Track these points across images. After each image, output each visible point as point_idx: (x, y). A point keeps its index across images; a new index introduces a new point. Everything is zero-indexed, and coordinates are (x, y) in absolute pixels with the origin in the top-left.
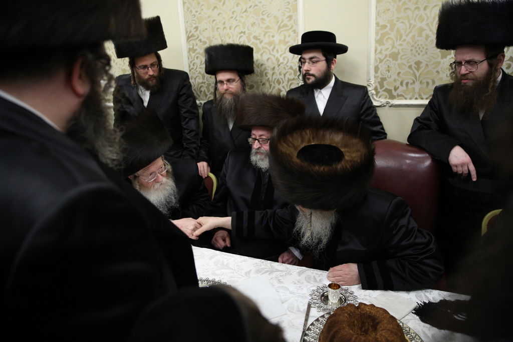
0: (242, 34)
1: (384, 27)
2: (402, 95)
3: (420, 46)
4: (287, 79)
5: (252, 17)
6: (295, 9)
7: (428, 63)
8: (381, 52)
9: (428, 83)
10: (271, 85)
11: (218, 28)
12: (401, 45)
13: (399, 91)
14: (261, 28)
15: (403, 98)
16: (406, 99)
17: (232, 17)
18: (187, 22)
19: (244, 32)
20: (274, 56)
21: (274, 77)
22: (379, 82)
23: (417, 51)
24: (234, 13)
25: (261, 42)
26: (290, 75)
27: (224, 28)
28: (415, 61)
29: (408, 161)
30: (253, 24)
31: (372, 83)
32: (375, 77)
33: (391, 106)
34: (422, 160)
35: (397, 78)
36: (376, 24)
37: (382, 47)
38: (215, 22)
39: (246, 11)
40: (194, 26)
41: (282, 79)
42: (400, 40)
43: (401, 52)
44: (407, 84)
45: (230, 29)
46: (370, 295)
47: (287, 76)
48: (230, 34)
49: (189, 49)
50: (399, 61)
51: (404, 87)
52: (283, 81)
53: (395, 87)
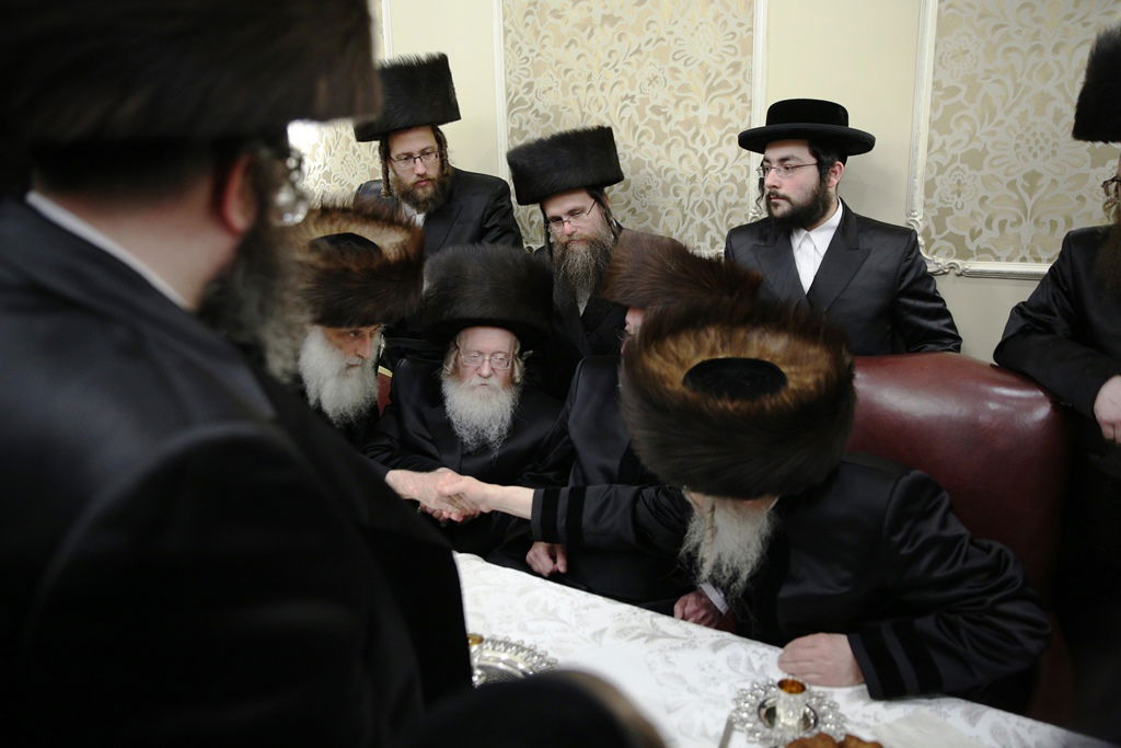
0: (627, 102)
1: (953, 91)
2: (988, 251)
3: (1038, 137)
4: (721, 203)
5: (651, 64)
6: (748, 49)
7: (1056, 178)
8: (941, 149)
9: (1054, 225)
10: (685, 216)
11: (575, 88)
12: (993, 133)
13: (982, 241)
14: (671, 88)
15: (989, 256)
16: (998, 259)
17: (607, 65)
18: (510, 73)
19: (633, 97)
20: (695, 151)
21: (694, 198)
22: (933, 217)
23: (1030, 149)
24: (613, 55)
25: (668, 120)
26: (729, 194)
27: (589, 87)
28: (1023, 172)
29: (993, 406)
30: (653, 80)
31: (916, 219)
32: (925, 206)
33: (958, 275)
34: (1030, 406)
35: (977, 208)
36: (934, 84)
37: (945, 136)
38: (569, 74)
39: (638, 51)
40: (525, 81)
41: (710, 202)
42: (990, 122)
43: (989, 148)
44: (1002, 224)
45: (602, 89)
46: (879, 717)
47: (723, 195)
48: (602, 101)
49: (512, 129)
50: (986, 171)
51: (995, 232)
52: (712, 207)
53: (972, 231)
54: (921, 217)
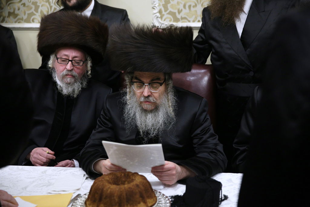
2: (185, 18)
13: (183, 14)
15: (186, 20)
16: (189, 21)
22: (163, 5)
31: (156, 6)
44: (190, 6)
51: (187, 10)
53: (178, 10)
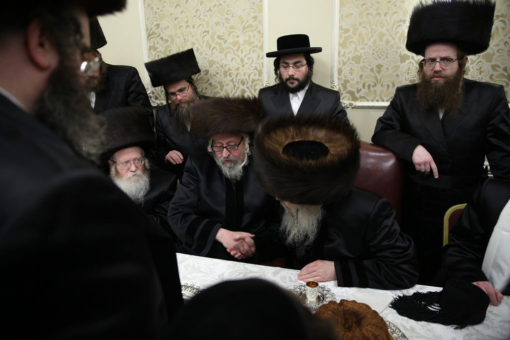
0: (206, 34)
1: (347, 31)
2: (364, 97)
3: (381, 50)
4: (251, 80)
5: (216, 16)
6: (261, 10)
7: (388, 67)
8: (344, 55)
9: (388, 86)
10: (235, 86)
11: (180, 27)
12: (364, 49)
13: (361, 94)
14: (226, 27)
15: (365, 99)
16: (368, 101)
17: (195, 16)
18: (148, 19)
19: (208, 31)
20: (239, 56)
21: (238, 78)
22: (342, 84)
23: (378, 55)
24: (198, 11)
25: (225, 42)
26: (255, 75)
27: (187, 26)
28: (376, 65)
29: (372, 160)
30: (217, 24)
31: (335, 85)
32: (338, 79)
33: (353, 108)
34: (386, 159)
35: (360, 80)
36: (340, 27)
37: (345, 50)
38: (177, 20)
39: (210, 10)
40: (155, 23)
41: (246, 79)
42: (362, 44)
43: (362, 55)
44: (369, 86)
45: (193, 27)
47: (252, 76)
48: (193, 33)
49: (150, 46)
50: (362, 64)
51: (366, 90)
52: (247, 81)
53: (358, 89)
54: (337, 84)
